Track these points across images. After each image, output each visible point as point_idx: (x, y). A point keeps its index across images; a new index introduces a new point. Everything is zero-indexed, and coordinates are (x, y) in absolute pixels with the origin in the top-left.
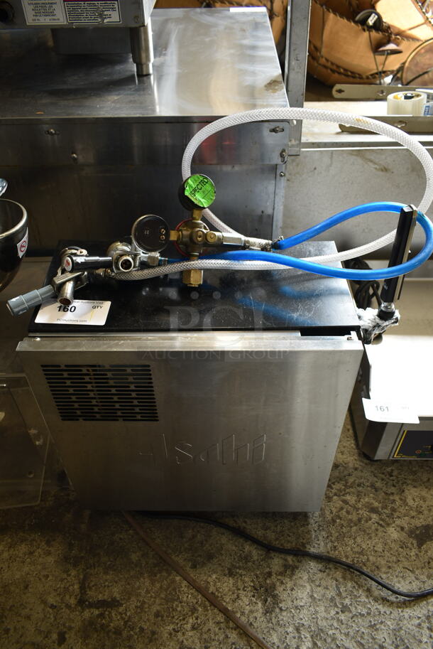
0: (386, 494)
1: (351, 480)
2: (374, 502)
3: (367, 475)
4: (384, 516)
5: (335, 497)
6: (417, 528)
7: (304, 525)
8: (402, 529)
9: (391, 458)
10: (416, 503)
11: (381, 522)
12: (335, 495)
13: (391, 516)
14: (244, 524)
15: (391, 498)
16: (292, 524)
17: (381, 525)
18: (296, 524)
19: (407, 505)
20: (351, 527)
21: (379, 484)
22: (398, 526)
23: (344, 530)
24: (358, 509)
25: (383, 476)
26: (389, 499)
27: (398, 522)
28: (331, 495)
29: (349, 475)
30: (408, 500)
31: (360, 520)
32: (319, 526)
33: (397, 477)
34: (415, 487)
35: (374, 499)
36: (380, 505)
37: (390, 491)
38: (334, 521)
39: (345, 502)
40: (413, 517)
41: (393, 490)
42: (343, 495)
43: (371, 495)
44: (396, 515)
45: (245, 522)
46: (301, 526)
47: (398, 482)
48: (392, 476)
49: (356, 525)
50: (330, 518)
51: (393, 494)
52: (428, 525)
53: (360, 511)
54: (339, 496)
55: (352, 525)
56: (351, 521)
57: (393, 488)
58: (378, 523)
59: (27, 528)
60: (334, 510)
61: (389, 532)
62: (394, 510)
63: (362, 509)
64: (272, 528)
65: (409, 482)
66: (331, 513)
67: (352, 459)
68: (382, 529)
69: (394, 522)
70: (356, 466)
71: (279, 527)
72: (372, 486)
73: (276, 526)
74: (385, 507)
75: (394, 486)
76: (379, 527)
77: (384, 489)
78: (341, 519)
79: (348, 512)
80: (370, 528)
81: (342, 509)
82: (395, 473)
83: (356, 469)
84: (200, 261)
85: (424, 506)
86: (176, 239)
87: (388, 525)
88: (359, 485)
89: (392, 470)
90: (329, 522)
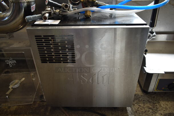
0: (153, 103)
1: (140, 99)
2: (150, 106)
3: (146, 98)
4: (154, 110)
5: (136, 104)
6: (167, 114)
7: (126, 113)
8: (161, 114)
9: (154, 91)
10: (165, 106)
11: (153, 112)
12: (136, 103)
13: (156, 110)
14: (104, 113)
15: (156, 104)
16: (122, 112)
17: (153, 113)
18: (123, 113)
19: (161, 106)
20: (143, 114)
21: (150, 100)
22: (159, 113)
23: (141, 114)
24: (144, 108)
25: (151, 98)
26: (155, 105)
27: (159, 112)
28: (134, 103)
29: (140, 98)
30: (162, 105)
31: (146, 111)
32: (131, 113)
33: (156, 98)
34: (163, 101)
35: (150, 105)
36: (152, 107)
37: (154, 102)
38: (136, 112)
39: (140, 106)
40: (165, 110)
41: (155, 102)
42: (139, 104)
43: (148, 104)
44: (158, 110)
45: (105, 112)
46: (125, 113)
47: (157, 100)
48: (154, 98)
49: (145, 113)
50: (135, 111)
51: (156, 103)
52: (170, 113)
53: (145, 109)
54: (137, 104)
55: (143, 113)
56: (143, 111)
57: (155, 101)
58: (152, 112)
59: (28, 113)
60: (136, 108)
61: (157, 115)
62: (157, 108)
63: (146, 108)
64: (115, 114)
65: (161, 100)
66: (135, 109)
67: (140, 93)
68: (154, 114)
69: (158, 112)
70: (142, 95)
71: (117, 114)
72: (148, 101)
73: (116, 113)
74: (154, 107)
75: (156, 101)
76: (153, 114)
77: (153, 102)
78: (139, 111)
79: (141, 109)
80: (150, 114)
81: (139, 108)
82: (155, 97)
83: (142, 96)
84: (91, 8)
85: (167, 107)
86: (83, 1)
87: (156, 113)
88: (144, 101)
89: (154, 96)
90: (134, 112)
